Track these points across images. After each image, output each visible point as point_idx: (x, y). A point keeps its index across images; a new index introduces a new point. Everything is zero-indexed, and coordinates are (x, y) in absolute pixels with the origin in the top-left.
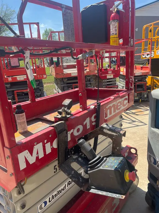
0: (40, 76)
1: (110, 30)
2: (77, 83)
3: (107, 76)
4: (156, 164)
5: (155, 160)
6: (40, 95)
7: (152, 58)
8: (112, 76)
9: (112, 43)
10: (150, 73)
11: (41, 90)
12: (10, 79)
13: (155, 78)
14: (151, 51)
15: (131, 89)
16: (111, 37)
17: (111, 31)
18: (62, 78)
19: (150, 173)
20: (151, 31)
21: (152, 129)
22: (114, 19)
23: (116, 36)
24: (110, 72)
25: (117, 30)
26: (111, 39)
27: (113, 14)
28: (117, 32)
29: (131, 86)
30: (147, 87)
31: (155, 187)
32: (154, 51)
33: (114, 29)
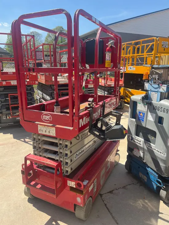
0: (32, 82)
1: (105, 57)
2: (67, 89)
3: (89, 86)
4: (132, 140)
5: (132, 137)
6: (31, 99)
7: (125, 72)
8: (92, 86)
9: (106, 66)
10: (123, 85)
11: (32, 94)
12: (4, 83)
13: (127, 90)
14: (124, 67)
15: (117, 96)
16: (106, 61)
17: (107, 58)
18: (51, 85)
19: (129, 147)
20: (123, 49)
21: (131, 119)
22: (109, 51)
23: (109, 61)
24: (91, 82)
25: (110, 58)
26: (106, 63)
27: (108, 48)
28: (110, 59)
29: (118, 93)
30: (121, 96)
31: (132, 155)
32: (126, 67)
33: (108, 57)
